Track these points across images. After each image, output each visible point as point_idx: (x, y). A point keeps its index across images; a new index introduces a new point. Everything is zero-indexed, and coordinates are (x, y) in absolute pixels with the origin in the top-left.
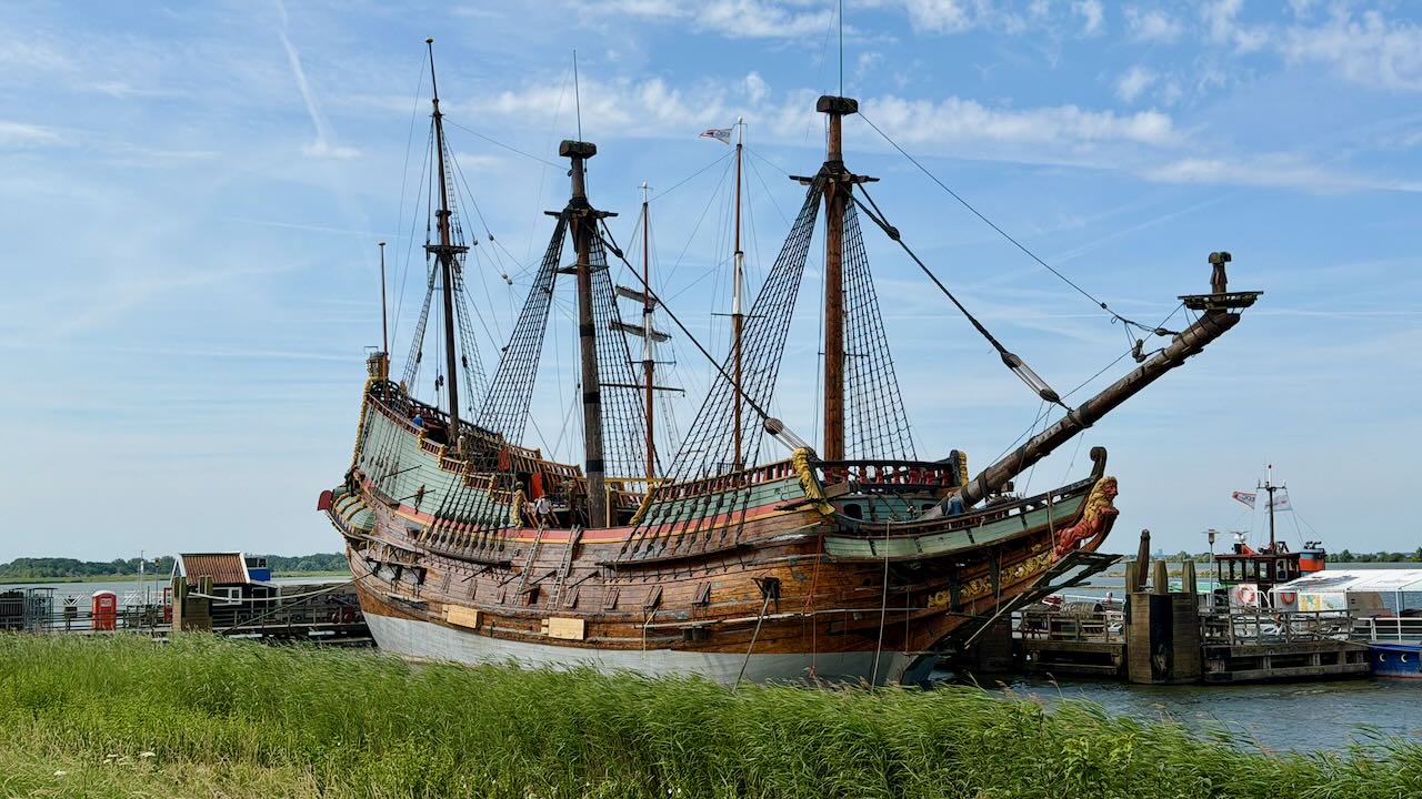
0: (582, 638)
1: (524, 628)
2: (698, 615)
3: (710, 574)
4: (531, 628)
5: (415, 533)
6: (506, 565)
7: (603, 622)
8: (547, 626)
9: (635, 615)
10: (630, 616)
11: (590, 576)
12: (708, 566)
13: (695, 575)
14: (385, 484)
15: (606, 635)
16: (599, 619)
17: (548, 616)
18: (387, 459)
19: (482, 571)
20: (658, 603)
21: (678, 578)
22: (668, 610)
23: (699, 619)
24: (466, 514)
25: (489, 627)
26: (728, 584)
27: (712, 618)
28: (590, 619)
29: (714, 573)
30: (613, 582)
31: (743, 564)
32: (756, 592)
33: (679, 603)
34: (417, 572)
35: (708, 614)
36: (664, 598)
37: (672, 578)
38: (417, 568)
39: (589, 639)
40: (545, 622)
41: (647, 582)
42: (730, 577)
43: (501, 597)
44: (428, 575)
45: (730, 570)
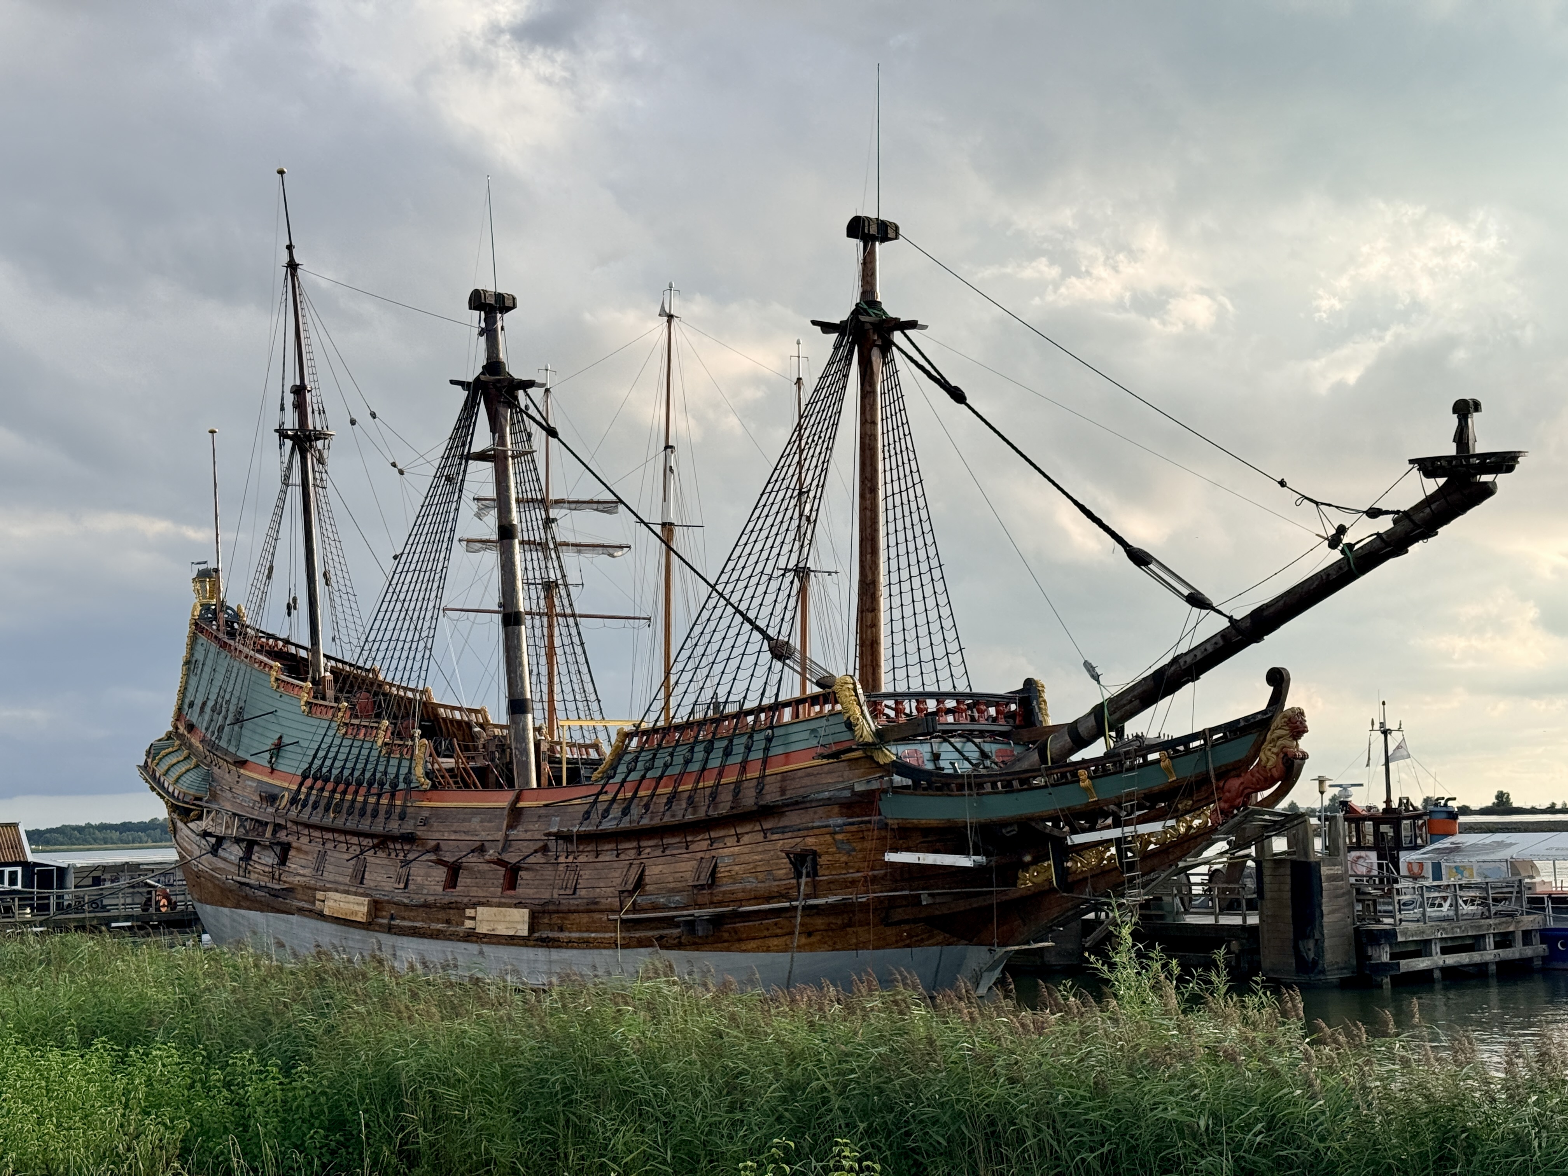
0: (525, 933)
1: (438, 921)
2: (700, 901)
3: (715, 846)
4: (448, 922)
5: (271, 798)
6: (410, 839)
7: (558, 912)
8: (474, 918)
9: (605, 902)
10: (597, 903)
11: (536, 851)
12: (713, 834)
13: (693, 847)
14: (225, 737)
15: (561, 929)
16: (551, 907)
17: (474, 906)
18: (228, 702)
19: (374, 847)
20: (640, 884)
21: (668, 852)
22: (653, 894)
23: (701, 906)
24: (346, 773)
25: (385, 921)
26: (743, 858)
27: (720, 904)
28: (539, 908)
29: (721, 845)
30: (570, 859)
31: (764, 831)
32: (784, 868)
33: (671, 885)
34: (278, 849)
35: (715, 899)
36: (647, 880)
37: (658, 852)
38: (279, 843)
39: (536, 935)
40: (469, 912)
41: (622, 857)
42: (745, 849)
43: (403, 879)
44: (292, 853)
45: (745, 839)
